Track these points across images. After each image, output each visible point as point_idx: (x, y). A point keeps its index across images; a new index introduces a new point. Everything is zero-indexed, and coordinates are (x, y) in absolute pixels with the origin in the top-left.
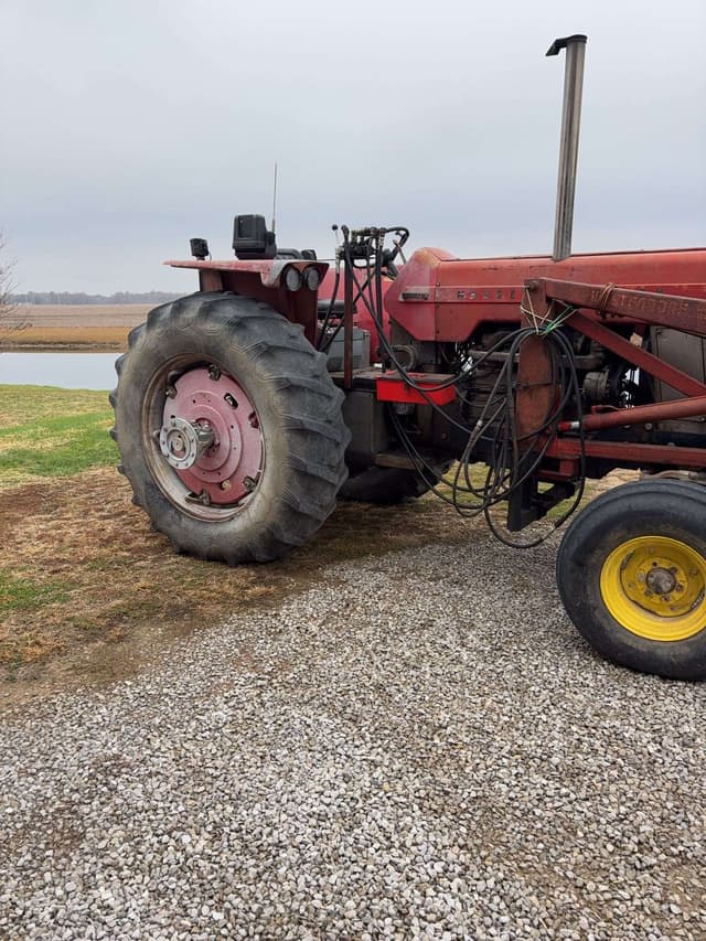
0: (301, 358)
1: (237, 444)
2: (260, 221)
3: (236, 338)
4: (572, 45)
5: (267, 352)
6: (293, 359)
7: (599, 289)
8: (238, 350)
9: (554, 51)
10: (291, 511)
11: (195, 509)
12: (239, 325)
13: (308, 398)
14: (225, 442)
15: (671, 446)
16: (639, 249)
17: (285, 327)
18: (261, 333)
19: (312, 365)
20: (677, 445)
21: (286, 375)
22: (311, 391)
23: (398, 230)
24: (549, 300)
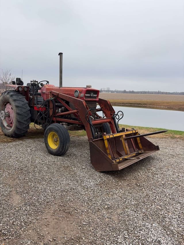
0: (20, 102)
1: (12, 116)
2: (20, 79)
3: (11, 98)
4: (61, 54)
5: (15, 100)
6: (19, 102)
7: (57, 93)
8: (11, 100)
9: (59, 55)
10: (17, 128)
11: (8, 128)
12: (12, 96)
13: (20, 108)
14: (11, 116)
15: (72, 120)
16: (70, 87)
17: (20, 96)
18: (15, 97)
19: (23, 103)
20: (73, 120)
21: (16, 104)
22: (21, 107)
23: (47, 81)
24: (52, 94)
